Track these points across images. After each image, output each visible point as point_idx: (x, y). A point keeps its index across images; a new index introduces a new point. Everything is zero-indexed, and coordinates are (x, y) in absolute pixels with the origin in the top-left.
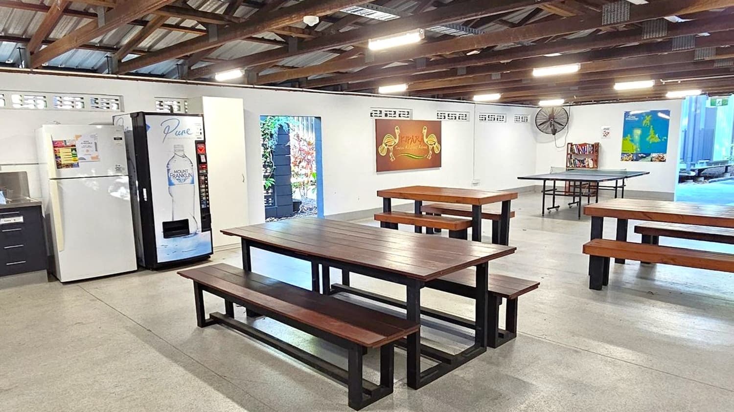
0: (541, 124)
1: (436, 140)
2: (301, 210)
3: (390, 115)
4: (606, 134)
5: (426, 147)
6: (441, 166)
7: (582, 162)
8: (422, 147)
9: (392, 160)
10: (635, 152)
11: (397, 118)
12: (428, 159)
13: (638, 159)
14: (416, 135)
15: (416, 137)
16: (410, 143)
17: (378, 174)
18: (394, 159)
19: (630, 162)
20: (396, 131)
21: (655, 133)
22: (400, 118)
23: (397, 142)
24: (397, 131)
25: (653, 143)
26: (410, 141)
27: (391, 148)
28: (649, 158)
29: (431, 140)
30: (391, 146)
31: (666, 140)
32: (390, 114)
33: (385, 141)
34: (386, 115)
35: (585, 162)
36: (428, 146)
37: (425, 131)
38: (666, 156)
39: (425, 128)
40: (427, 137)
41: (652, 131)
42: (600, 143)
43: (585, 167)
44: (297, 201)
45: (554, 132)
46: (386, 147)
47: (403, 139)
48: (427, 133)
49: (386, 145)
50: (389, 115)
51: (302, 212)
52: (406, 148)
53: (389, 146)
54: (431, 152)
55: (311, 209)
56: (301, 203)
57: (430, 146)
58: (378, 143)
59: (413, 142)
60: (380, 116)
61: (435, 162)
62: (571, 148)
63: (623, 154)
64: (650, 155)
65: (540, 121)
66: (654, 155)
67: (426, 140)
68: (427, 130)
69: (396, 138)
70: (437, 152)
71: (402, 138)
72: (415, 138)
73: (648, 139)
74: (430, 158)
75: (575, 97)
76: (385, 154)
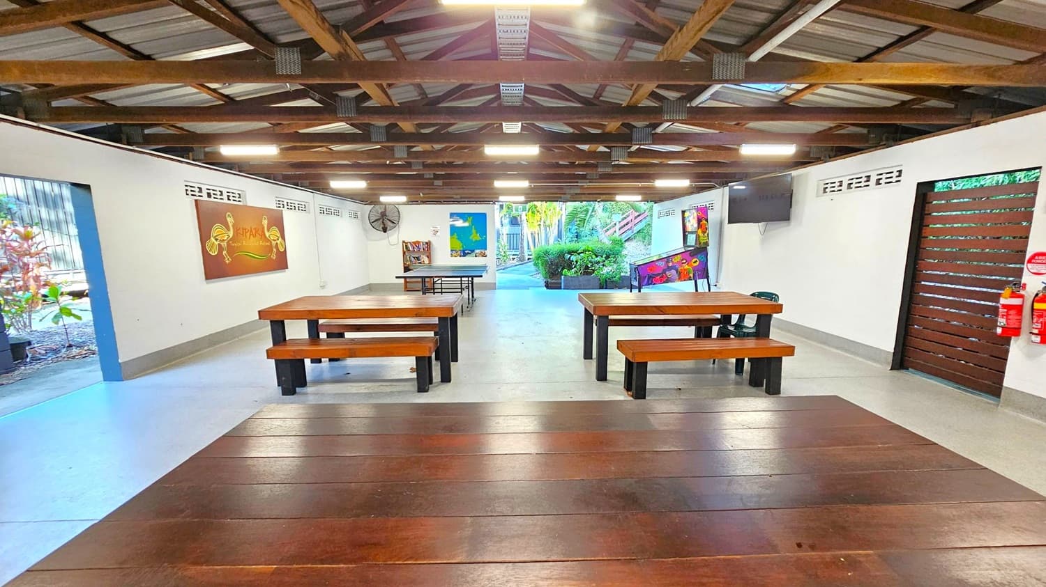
0: (374, 221)
1: (279, 235)
2: (30, 355)
3: (215, 196)
4: (436, 232)
5: (268, 244)
6: (287, 268)
7: (418, 258)
8: (263, 244)
9: (227, 262)
10: (461, 249)
11: (226, 201)
12: (273, 260)
13: (465, 255)
14: (255, 226)
15: (255, 229)
16: (248, 237)
17: (207, 283)
18: (230, 259)
19: (458, 257)
20: (228, 219)
21: (477, 233)
22: (229, 202)
23: (231, 236)
24: (230, 220)
25: (476, 241)
26: (248, 234)
27: (224, 244)
28: (474, 254)
29: (272, 234)
30: (224, 240)
31: (486, 238)
32: (214, 194)
33: (214, 233)
34: (209, 195)
35: (420, 258)
36: (271, 242)
37: (265, 223)
38: (487, 252)
39: (265, 219)
40: (268, 231)
41: (474, 231)
42: (431, 240)
43: (420, 263)
44: (22, 342)
45: (385, 230)
46: (217, 243)
47: (239, 231)
48: (268, 224)
49: (216, 240)
50: (213, 196)
51: (34, 359)
52: (244, 244)
53: (220, 240)
54: (275, 250)
55: (56, 351)
56: (29, 343)
57: (273, 242)
58: (204, 236)
59: (252, 236)
60: (199, 196)
61: (280, 263)
62: (406, 246)
63: (452, 250)
64: (473, 251)
65: (373, 219)
66: (477, 251)
67: (267, 234)
68: (268, 221)
69: (229, 230)
70: (282, 250)
71: (237, 230)
72: (254, 232)
73: (471, 238)
74: (274, 258)
75: (421, 194)
76: (216, 253)
